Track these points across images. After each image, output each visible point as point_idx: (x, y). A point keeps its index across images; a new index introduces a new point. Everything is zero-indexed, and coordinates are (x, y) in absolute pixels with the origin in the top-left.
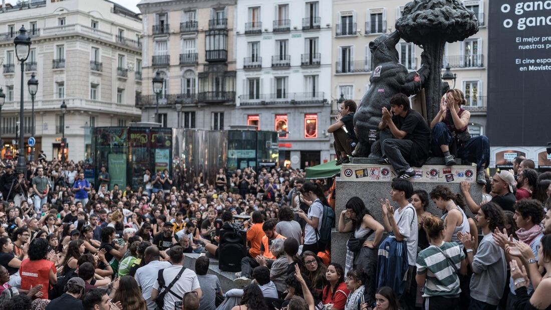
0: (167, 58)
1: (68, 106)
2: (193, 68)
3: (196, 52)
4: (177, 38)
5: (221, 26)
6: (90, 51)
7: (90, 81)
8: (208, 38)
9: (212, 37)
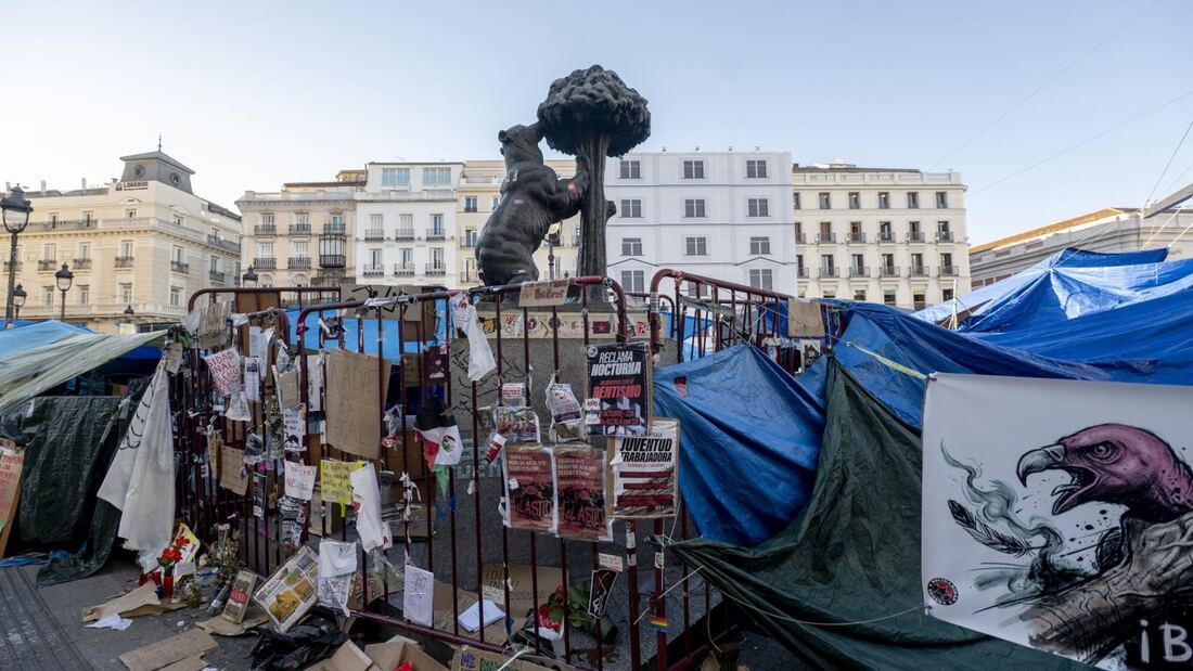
0: (273, 261)
1: (135, 311)
2: (304, 273)
3: (309, 256)
4: (286, 240)
5: (338, 231)
6: (171, 250)
7: (171, 283)
8: (322, 242)
9: (328, 242)
